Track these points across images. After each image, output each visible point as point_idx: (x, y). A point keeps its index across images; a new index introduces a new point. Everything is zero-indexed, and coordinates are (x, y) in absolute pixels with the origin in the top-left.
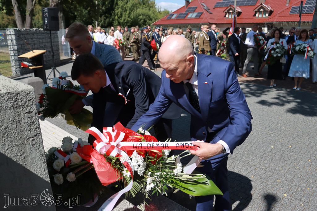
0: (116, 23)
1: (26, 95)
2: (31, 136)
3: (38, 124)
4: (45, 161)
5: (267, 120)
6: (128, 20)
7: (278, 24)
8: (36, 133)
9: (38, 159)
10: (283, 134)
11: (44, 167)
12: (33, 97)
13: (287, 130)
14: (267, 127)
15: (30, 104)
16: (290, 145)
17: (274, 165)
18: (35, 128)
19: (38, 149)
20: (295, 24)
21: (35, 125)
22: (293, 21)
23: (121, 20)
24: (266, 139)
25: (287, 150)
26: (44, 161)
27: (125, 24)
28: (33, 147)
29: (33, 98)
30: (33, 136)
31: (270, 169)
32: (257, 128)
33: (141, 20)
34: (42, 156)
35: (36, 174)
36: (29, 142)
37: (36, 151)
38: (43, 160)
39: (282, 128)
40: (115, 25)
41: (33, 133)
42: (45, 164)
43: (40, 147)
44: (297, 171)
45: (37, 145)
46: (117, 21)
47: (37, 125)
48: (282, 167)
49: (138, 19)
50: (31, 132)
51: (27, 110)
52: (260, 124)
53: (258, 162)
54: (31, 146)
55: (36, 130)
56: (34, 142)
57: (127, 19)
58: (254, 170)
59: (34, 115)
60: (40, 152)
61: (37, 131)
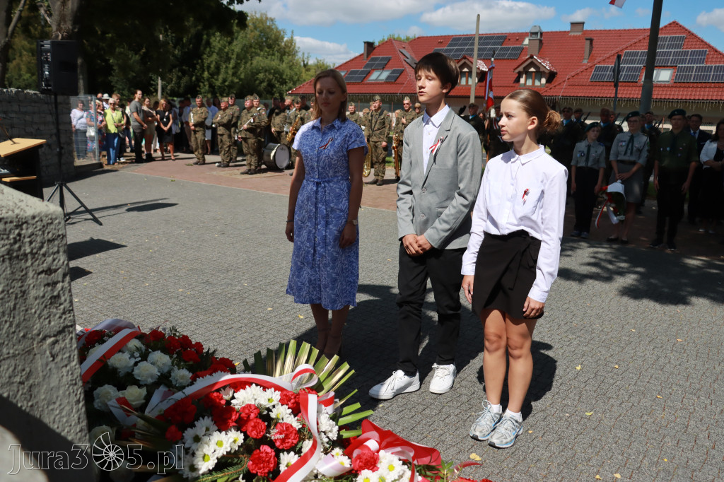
0: (205, 87)
1: (44, 226)
2: (50, 332)
3: (68, 301)
4: (82, 396)
5: (560, 309)
6: (232, 81)
7: (567, 102)
8: (62, 325)
9: (64, 393)
10: (597, 339)
11: (79, 413)
12: (60, 233)
13: (605, 329)
14: (562, 323)
15: (51, 251)
16: (616, 363)
17: (586, 407)
18: (61, 311)
19: (66, 366)
21: (61, 304)
22: (599, 97)
23: (217, 80)
24: (563, 351)
25: (610, 375)
26: (78, 396)
27: (227, 91)
28: (53, 360)
29: (59, 236)
30: (55, 333)
31: (579, 418)
33: (261, 83)
34: (76, 384)
35: (57, 431)
36: (44, 347)
37: (60, 372)
38: (76, 395)
39: (595, 327)
40: (203, 91)
41: (55, 324)
42: (81, 405)
43: (70, 362)
44: (637, 421)
45: (65, 356)
46: (206, 83)
47: (67, 305)
48: (604, 412)
49: (255, 80)
50: (50, 322)
51: (45, 265)
53: (551, 402)
54: (47, 357)
55: (64, 317)
56: (55, 349)
57: (230, 79)
58: (544, 420)
59: (60, 279)
60: (70, 373)
61: (65, 319)
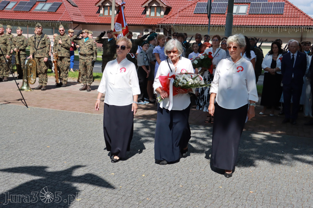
5: (171, 175)
7: (179, 28)
10: (196, 196)
13: (202, 188)
14: (173, 186)
20: (202, 28)
22: (200, 24)
32: (157, 189)
39: (195, 187)
52: (161, 182)
